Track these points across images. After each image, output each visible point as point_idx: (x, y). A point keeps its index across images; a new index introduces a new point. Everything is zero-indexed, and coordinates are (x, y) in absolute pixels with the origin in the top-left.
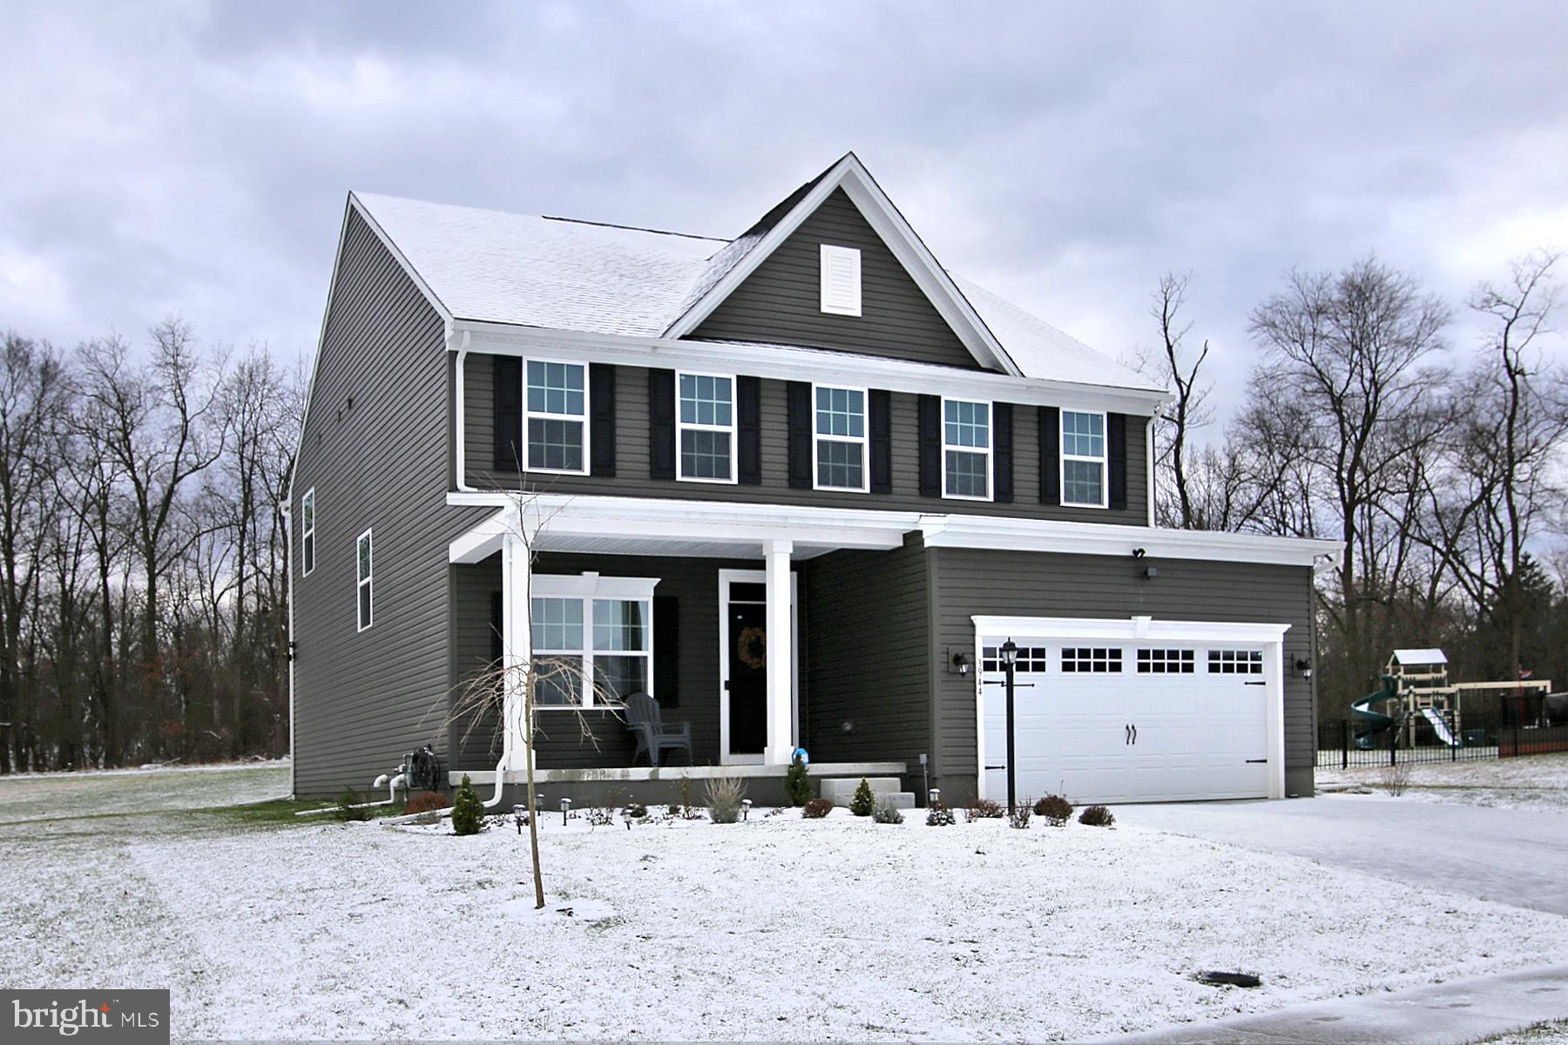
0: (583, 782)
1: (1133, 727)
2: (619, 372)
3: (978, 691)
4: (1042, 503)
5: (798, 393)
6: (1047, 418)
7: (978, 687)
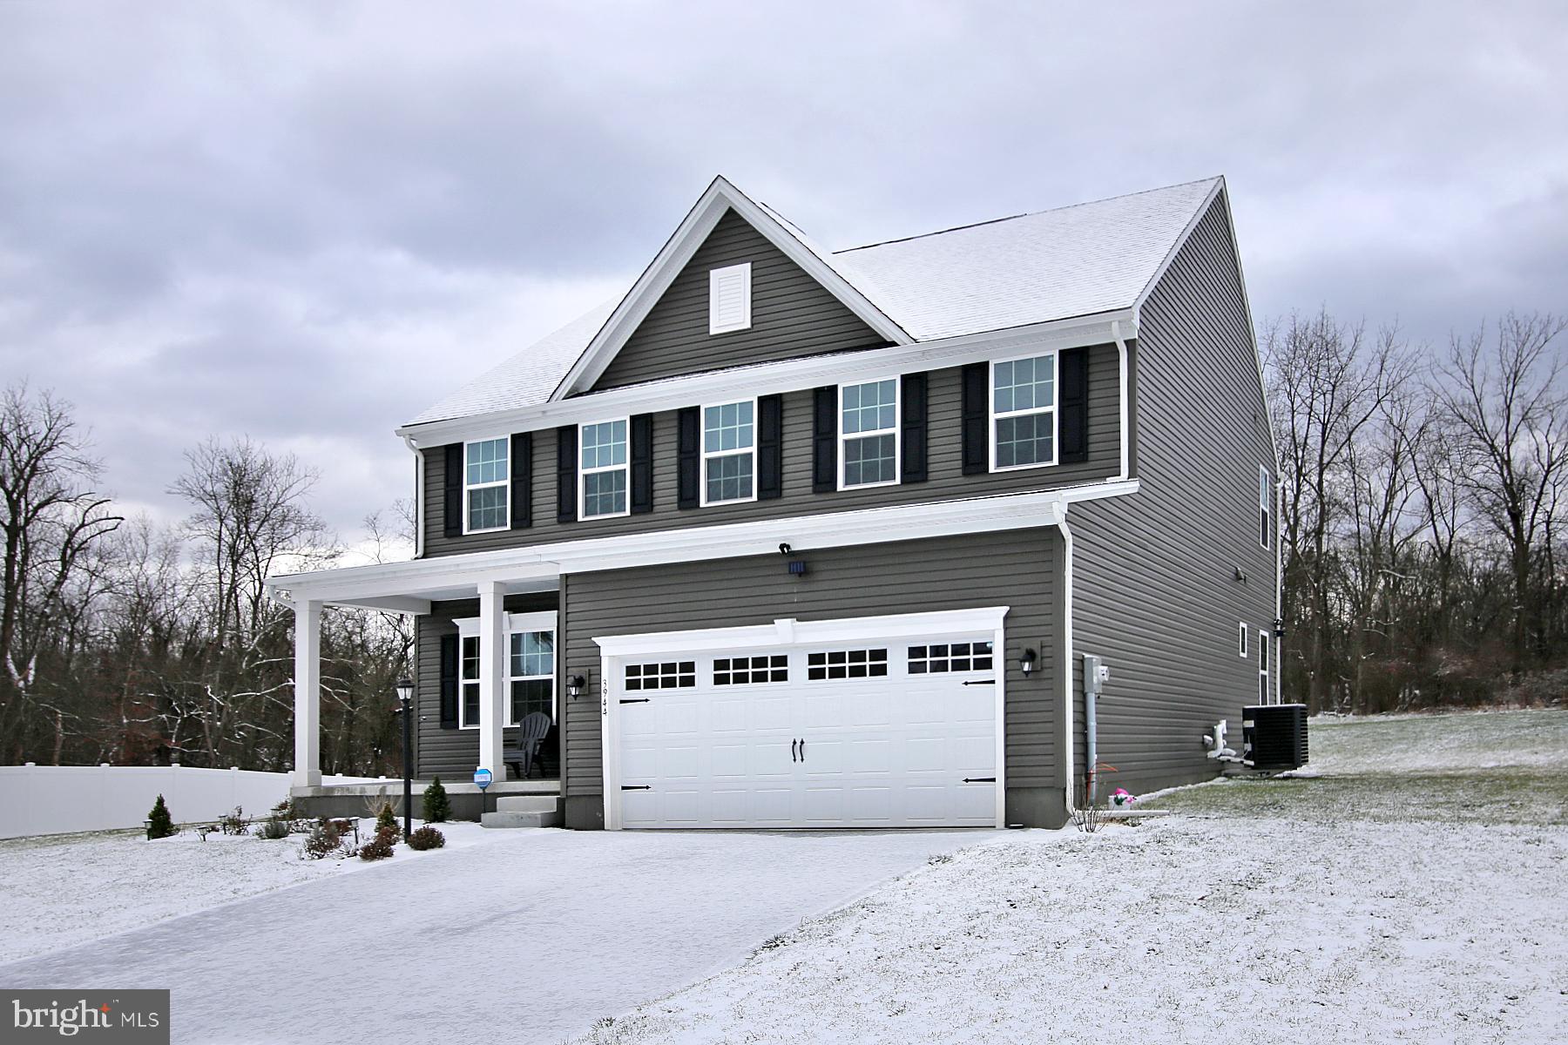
0: (335, 796)
1: (802, 742)
2: (535, 437)
3: (603, 711)
4: (965, 474)
5: (688, 418)
6: (975, 376)
7: (603, 707)
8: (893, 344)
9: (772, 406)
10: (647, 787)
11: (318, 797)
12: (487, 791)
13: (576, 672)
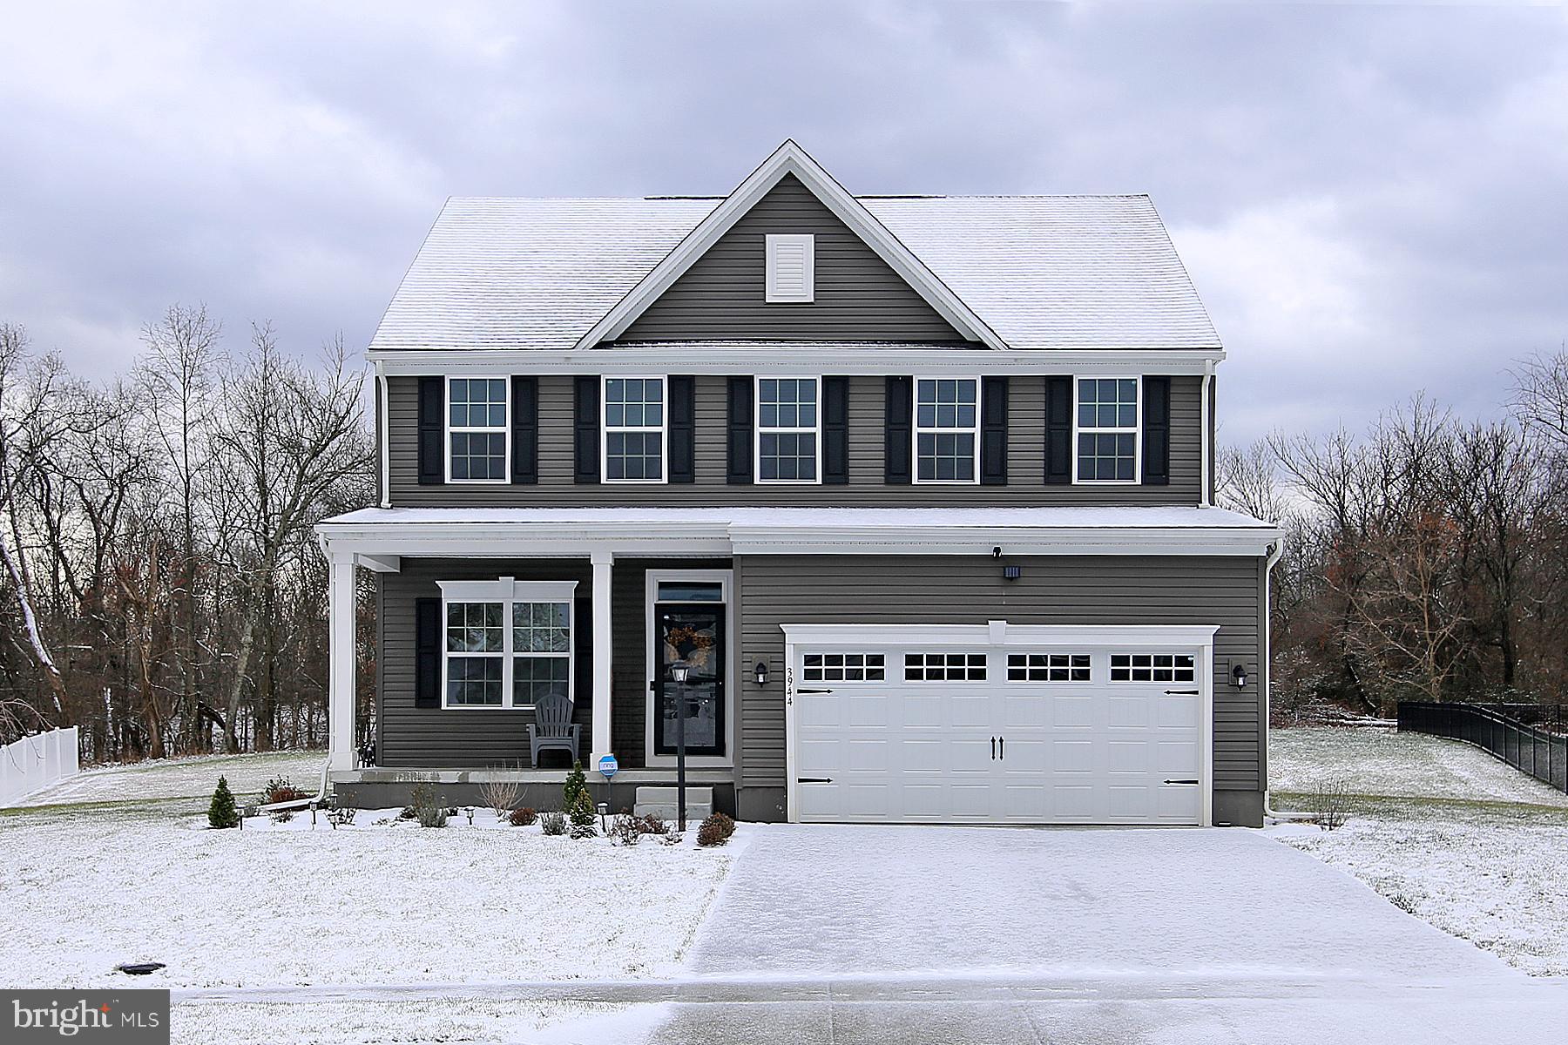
0: (396, 783)
1: (1001, 741)
2: (541, 382)
3: (787, 701)
4: (1047, 483)
5: (739, 387)
6: (1058, 388)
7: (788, 696)
8: (980, 345)
9: (837, 387)
10: (829, 781)
11: (368, 783)
12: (611, 781)
13: (757, 659)
